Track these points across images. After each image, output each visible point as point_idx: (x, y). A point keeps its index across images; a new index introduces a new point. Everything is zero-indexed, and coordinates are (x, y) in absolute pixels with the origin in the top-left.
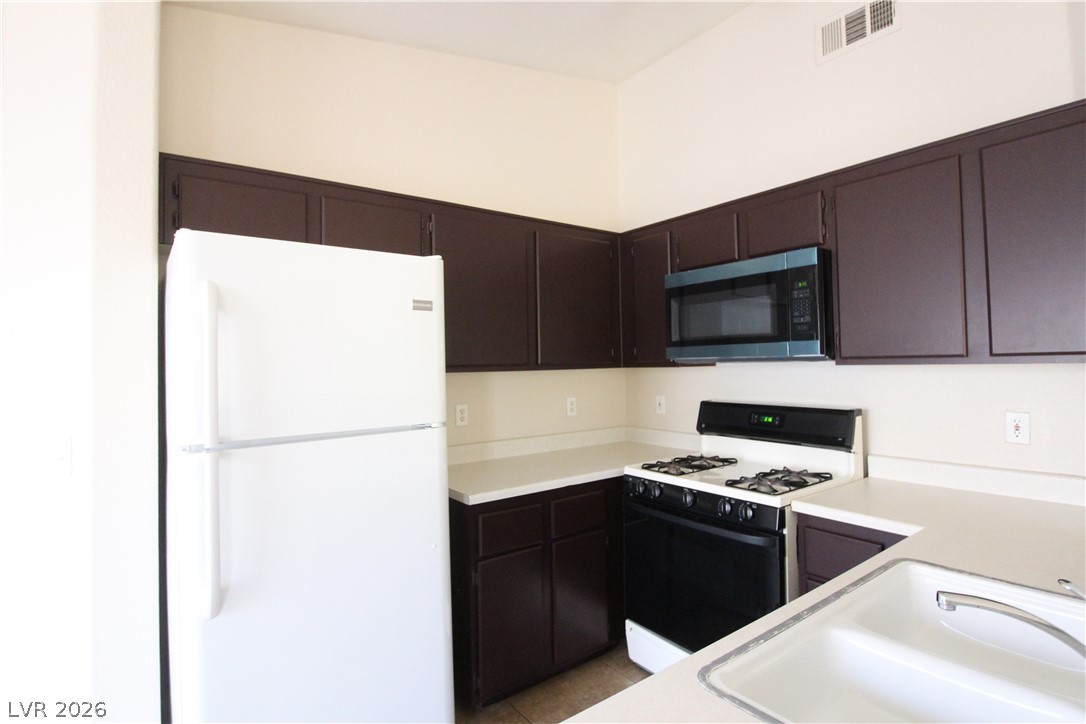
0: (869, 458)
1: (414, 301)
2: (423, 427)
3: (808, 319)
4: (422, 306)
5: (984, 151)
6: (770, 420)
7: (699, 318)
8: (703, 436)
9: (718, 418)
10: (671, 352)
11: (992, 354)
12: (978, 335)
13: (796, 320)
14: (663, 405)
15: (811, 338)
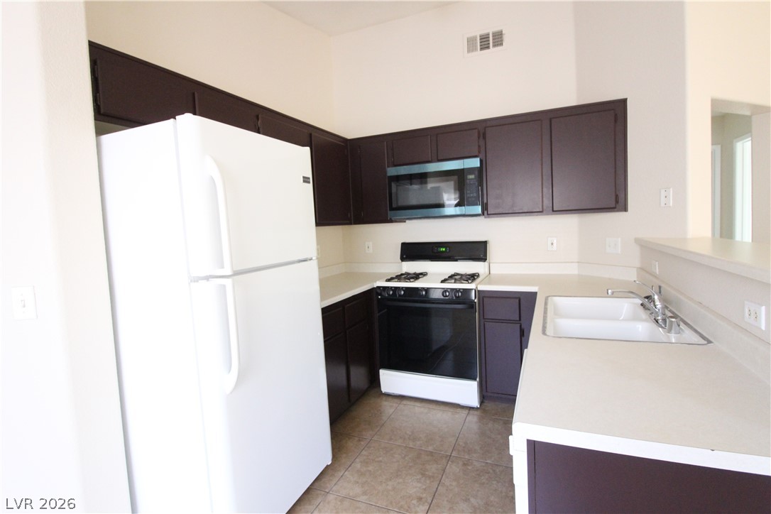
0: (491, 265)
1: (304, 177)
2: (305, 260)
3: (475, 195)
4: (306, 180)
5: (553, 121)
6: (444, 249)
7: (414, 194)
8: (403, 263)
9: (412, 251)
10: (390, 214)
11: (553, 211)
12: (547, 202)
13: (468, 195)
14: (371, 247)
15: (476, 204)
